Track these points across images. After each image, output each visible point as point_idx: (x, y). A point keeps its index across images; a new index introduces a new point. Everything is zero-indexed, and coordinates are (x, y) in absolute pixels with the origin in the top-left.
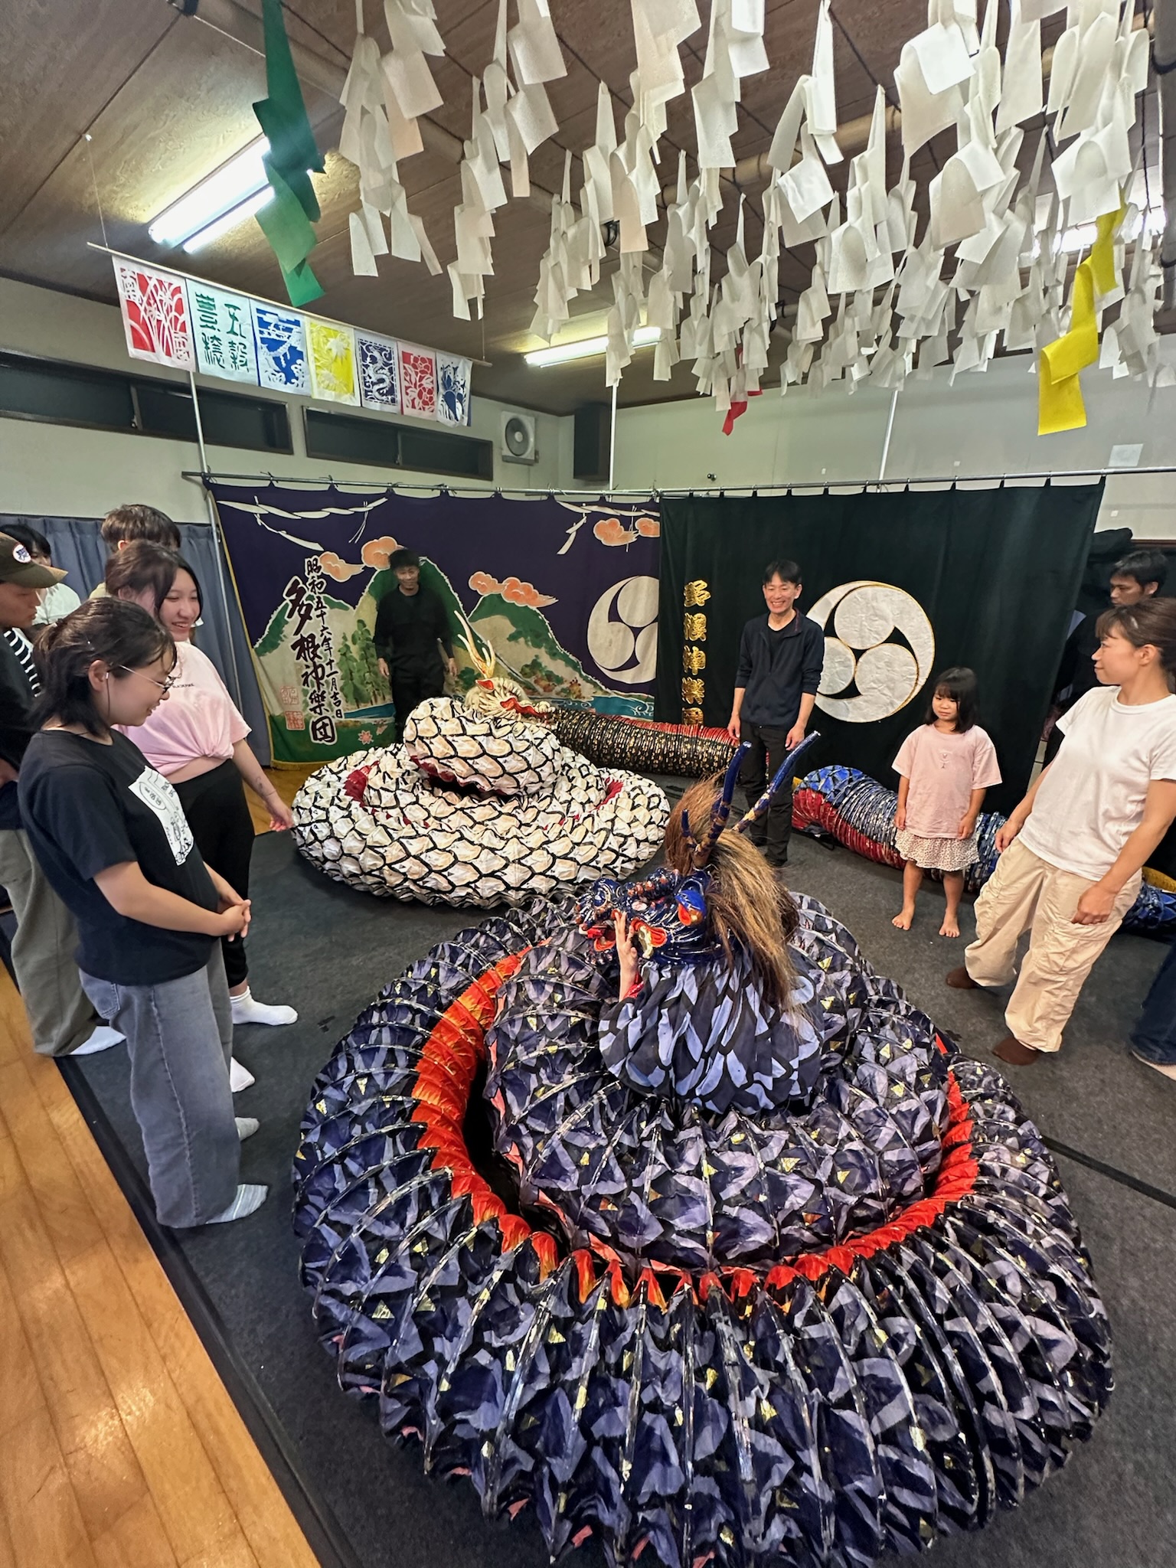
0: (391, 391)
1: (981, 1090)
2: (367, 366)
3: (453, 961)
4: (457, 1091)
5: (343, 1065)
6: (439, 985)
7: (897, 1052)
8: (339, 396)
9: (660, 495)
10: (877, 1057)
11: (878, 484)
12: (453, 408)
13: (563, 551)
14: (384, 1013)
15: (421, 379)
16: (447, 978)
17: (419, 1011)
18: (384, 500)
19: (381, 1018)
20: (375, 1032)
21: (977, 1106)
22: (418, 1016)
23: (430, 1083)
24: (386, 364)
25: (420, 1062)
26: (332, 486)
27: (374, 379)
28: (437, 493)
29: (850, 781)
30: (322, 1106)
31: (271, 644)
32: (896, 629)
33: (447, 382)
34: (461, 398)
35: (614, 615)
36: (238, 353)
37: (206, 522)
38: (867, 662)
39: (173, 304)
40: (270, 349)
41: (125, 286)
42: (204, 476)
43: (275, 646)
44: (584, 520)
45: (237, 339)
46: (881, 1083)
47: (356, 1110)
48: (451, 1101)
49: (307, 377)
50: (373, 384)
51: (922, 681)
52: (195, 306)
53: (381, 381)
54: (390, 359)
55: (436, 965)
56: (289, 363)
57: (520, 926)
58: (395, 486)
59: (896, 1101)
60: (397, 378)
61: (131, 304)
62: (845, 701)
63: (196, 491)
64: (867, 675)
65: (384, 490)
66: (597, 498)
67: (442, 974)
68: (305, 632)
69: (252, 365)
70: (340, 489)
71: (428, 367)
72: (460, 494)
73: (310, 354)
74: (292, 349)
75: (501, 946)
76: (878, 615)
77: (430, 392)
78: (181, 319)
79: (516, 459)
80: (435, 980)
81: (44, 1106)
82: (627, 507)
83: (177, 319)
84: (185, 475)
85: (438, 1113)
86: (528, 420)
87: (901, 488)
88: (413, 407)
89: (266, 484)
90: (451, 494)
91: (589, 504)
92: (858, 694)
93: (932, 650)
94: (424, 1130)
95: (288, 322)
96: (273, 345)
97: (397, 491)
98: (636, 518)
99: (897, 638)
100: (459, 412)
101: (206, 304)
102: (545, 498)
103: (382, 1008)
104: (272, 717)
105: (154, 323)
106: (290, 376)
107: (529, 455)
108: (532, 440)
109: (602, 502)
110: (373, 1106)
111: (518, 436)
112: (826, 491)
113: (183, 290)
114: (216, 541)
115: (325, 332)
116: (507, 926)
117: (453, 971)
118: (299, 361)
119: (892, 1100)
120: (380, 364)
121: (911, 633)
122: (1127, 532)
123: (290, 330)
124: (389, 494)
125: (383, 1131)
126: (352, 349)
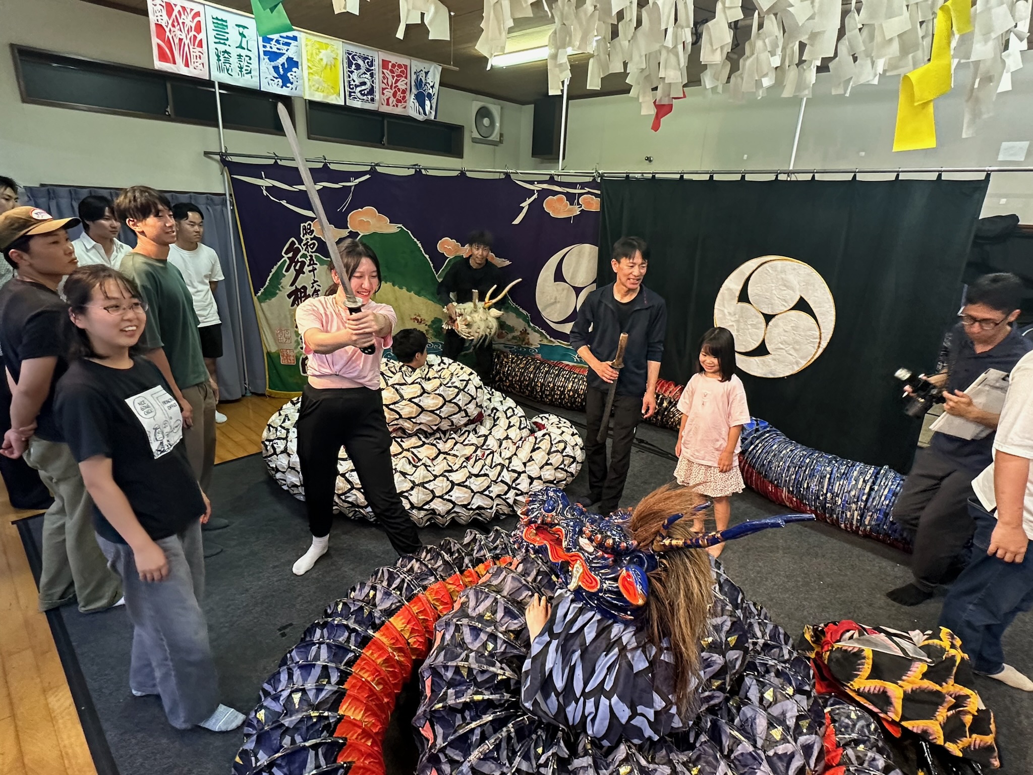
0: (371, 91)
1: (854, 736)
2: (352, 72)
3: (389, 585)
4: (381, 706)
5: (284, 677)
6: (375, 605)
7: (779, 696)
8: (327, 97)
9: (601, 176)
10: (762, 699)
11: (789, 173)
12: (422, 105)
13: (517, 221)
14: (325, 630)
15: (397, 81)
16: (382, 600)
17: (354, 630)
18: (368, 176)
19: (322, 636)
20: (314, 648)
21: (850, 752)
22: (353, 634)
23: (355, 699)
24: (368, 70)
25: (350, 679)
26: (325, 165)
27: (357, 83)
28: (412, 172)
29: (757, 430)
30: (261, 715)
31: (270, 294)
32: (801, 298)
33: (419, 84)
34: (430, 96)
35: (559, 276)
36: (244, 64)
37: (223, 192)
38: (776, 326)
39: (193, 25)
40: (271, 60)
41: (155, 12)
42: (221, 154)
43: (274, 294)
44: (535, 196)
45: (244, 53)
46: (761, 723)
47: (287, 722)
48: (374, 714)
49: (300, 82)
50: (356, 86)
51: (824, 344)
52: (211, 26)
53: (364, 84)
54: (372, 65)
55: (374, 588)
56: (286, 70)
57: (452, 554)
58: (377, 165)
59: (773, 743)
60: (377, 81)
61: (159, 26)
62: (757, 359)
63: (215, 167)
64: (776, 336)
65: (368, 168)
66: (547, 178)
67: (379, 596)
68: (299, 284)
69: (255, 73)
70: (332, 167)
71: (403, 71)
72: (431, 173)
73: (304, 64)
74: (289, 59)
75: (432, 572)
76: (787, 286)
77: (404, 92)
78: (199, 37)
79: (484, 140)
80: (372, 603)
81: (44, 691)
82: (573, 185)
83: (195, 37)
84: (206, 154)
85: (360, 727)
86: (495, 108)
87: (808, 177)
88: (388, 104)
89: (272, 162)
90: (424, 172)
91: (539, 182)
92: (768, 353)
93: (833, 318)
94: (344, 744)
95: (288, 37)
96: (273, 56)
97: (379, 169)
98: (580, 195)
99: (802, 305)
100: (427, 108)
101: (221, 25)
102: (503, 176)
103: (325, 625)
104: (269, 354)
105: (177, 41)
106: (286, 81)
107: (495, 136)
108: (498, 125)
109: (552, 181)
110: (301, 721)
111: (486, 121)
112: (743, 177)
113: (202, 14)
114: (229, 207)
115: (317, 46)
116: (439, 554)
117: (387, 594)
118: (294, 69)
119: (770, 742)
120: (363, 70)
121: (815, 302)
122: (1014, 218)
123: (288, 44)
124: (373, 172)
125: (307, 744)
126: (340, 59)
